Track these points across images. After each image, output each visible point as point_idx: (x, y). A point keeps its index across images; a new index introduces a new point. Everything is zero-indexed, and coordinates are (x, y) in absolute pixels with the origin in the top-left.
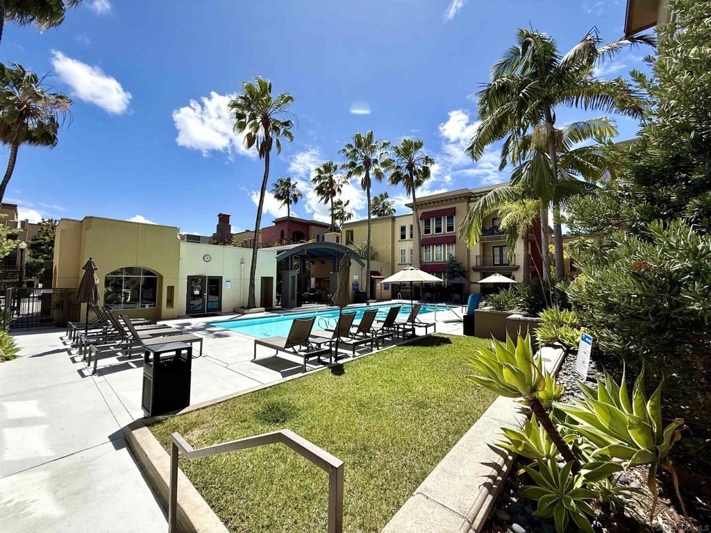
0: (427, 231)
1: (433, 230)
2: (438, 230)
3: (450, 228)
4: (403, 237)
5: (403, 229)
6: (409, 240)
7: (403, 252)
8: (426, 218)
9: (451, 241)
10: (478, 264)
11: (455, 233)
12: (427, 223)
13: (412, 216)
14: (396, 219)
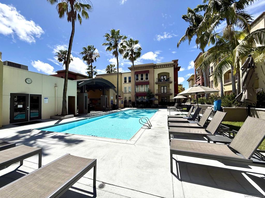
0: (137, 79)
1: (140, 79)
2: (142, 79)
3: (147, 79)
4: (125, 82)
5: (125, 78)
6: (128, 83)
7: (125, 88)
8: (137, 74)
9: (147, 83)
10: (157, 93)
11: (149, 80)
12: (137, 76)
13: (131, 73)
14: (122, 74)
